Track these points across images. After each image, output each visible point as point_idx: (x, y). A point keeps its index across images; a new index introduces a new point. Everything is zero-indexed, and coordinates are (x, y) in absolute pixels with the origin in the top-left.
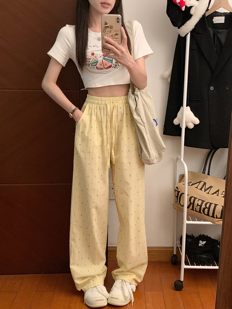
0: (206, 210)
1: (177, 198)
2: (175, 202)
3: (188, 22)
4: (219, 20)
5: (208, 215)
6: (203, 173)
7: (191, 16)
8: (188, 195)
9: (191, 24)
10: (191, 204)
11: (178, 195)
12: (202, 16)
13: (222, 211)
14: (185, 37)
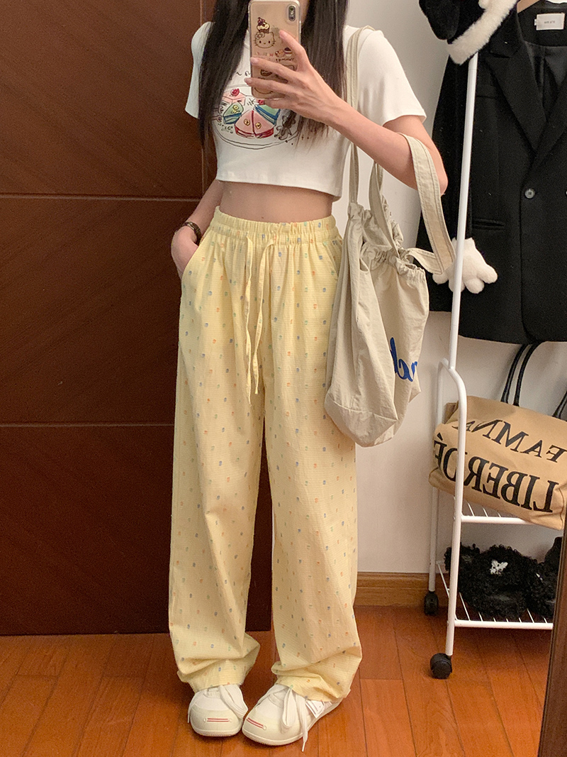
0: (510, 490)
1: (440, 462)
2: (432, 469)
3: (473, 28)
4: (553, 22)
5: (514, 501)
6: (502, 400)
7: (482, 11)
8: (466, 453)
9: (480, 33)
10: (474, 476)
11: (443, 454)
12: (508, 13)
13: (550, 494)
14: (467, 64)
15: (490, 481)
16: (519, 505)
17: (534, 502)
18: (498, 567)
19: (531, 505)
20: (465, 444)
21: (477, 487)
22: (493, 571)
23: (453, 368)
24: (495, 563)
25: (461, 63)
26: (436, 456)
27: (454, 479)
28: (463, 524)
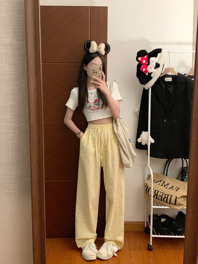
0: (165, 199)
1: (147, 191)
2: (145, 193)
3: (150, 82)
4: (169, 79)
5: (167, 202)
6: (163, 174)
7: (152, 78)
8: (153, 189)
9: (152, 83)
10: (156, 195)
11: (147, 189)
12: (158, 78)
13: (176, 200)
14: (148, 90)
15: (160, 196)
16: (168, 203)
17: (172, 202)
18: (163, 220)
19: (171, 203)
20: (153, 186)
21: (157, 198)
22: (162, 221)
23: (149, 166)
24: (162, 219)
25: (147, 89)
26: (146, 190)
27: (150, 196)
28: (153, 208)
